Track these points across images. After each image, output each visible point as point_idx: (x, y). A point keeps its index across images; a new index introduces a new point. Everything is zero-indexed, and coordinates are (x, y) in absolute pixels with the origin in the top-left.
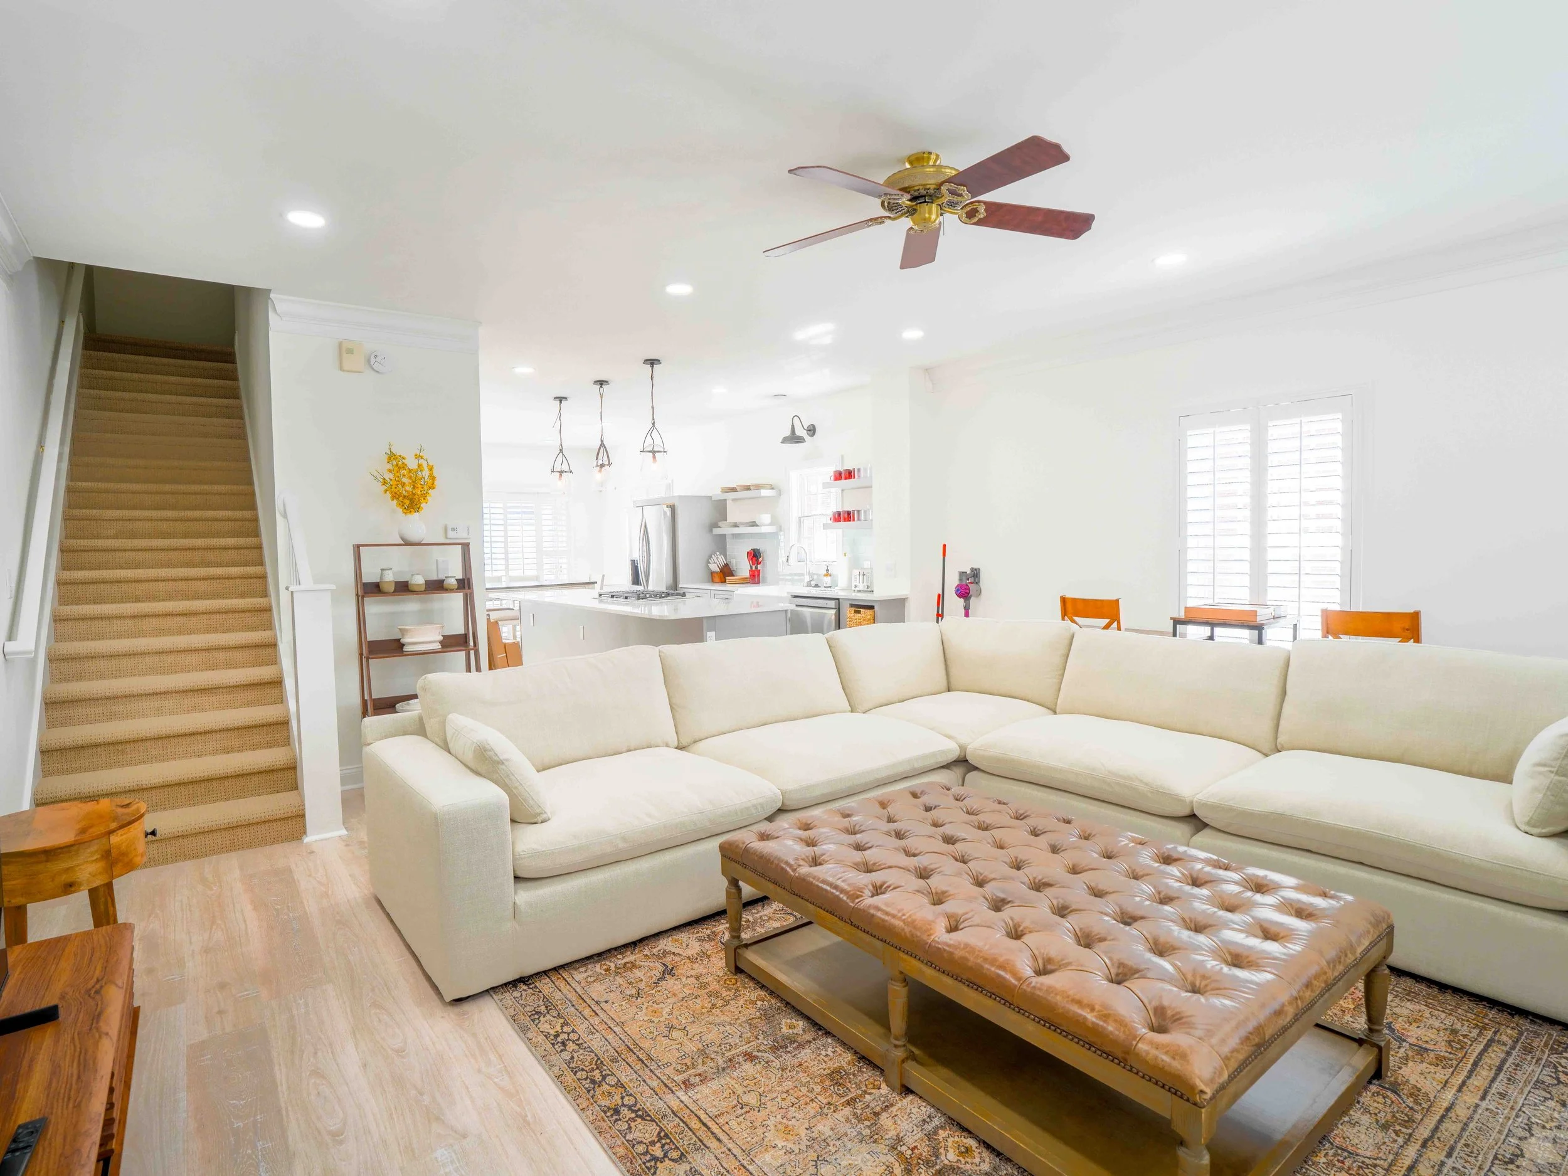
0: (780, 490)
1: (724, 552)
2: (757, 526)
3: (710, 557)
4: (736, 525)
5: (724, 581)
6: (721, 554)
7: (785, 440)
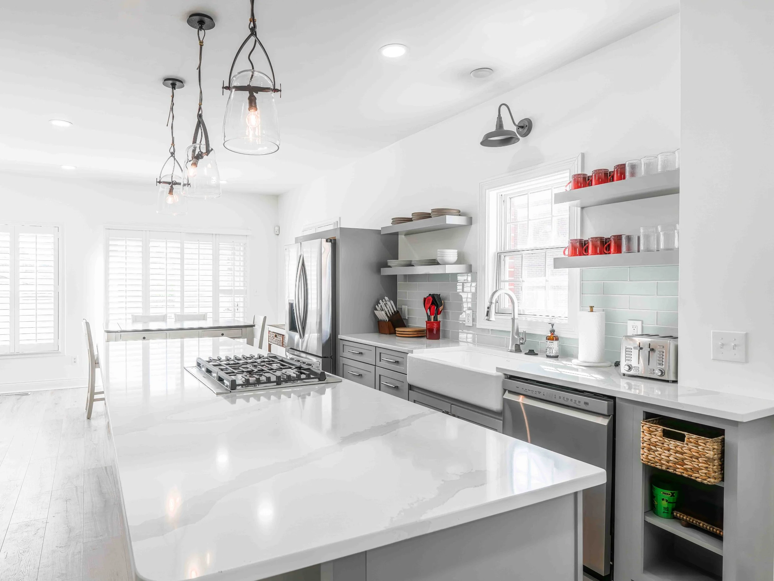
0: (471, 218)
1: (394, 297)
2: (438, 264)
3: (378, 303)
4: (410, 264)
5: (392, 332)
6: (390, 299)
7: (487, 142)
